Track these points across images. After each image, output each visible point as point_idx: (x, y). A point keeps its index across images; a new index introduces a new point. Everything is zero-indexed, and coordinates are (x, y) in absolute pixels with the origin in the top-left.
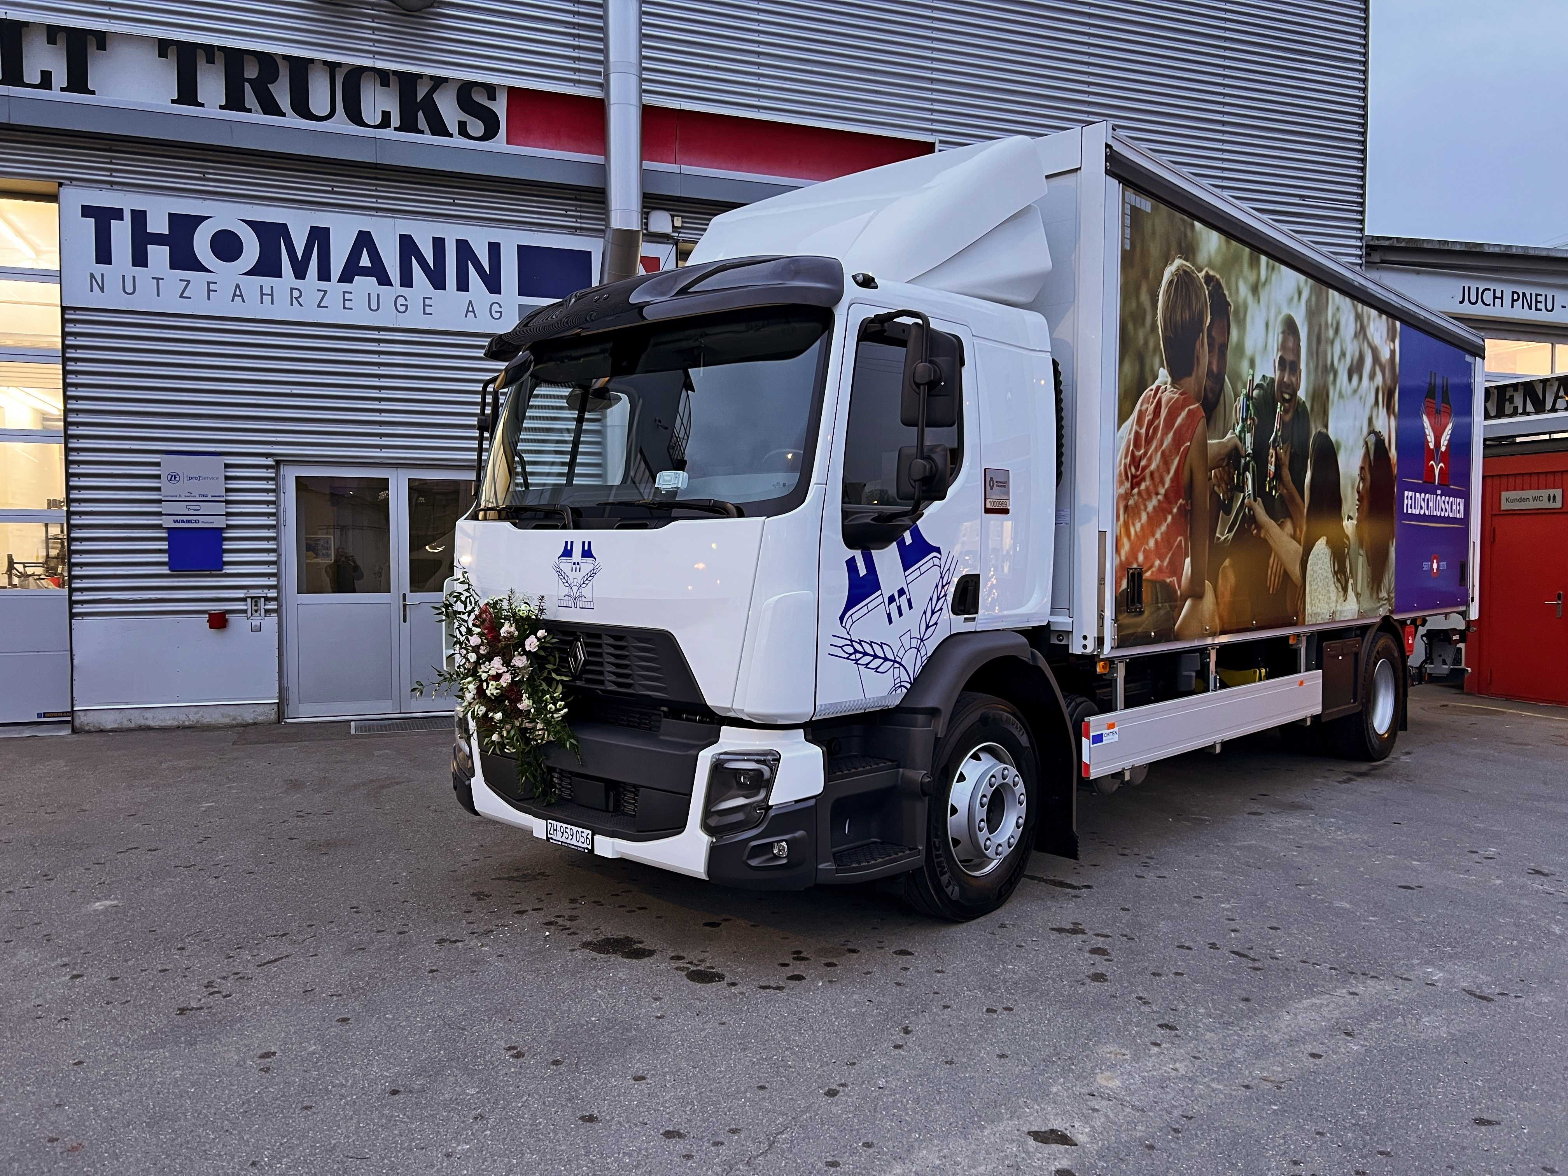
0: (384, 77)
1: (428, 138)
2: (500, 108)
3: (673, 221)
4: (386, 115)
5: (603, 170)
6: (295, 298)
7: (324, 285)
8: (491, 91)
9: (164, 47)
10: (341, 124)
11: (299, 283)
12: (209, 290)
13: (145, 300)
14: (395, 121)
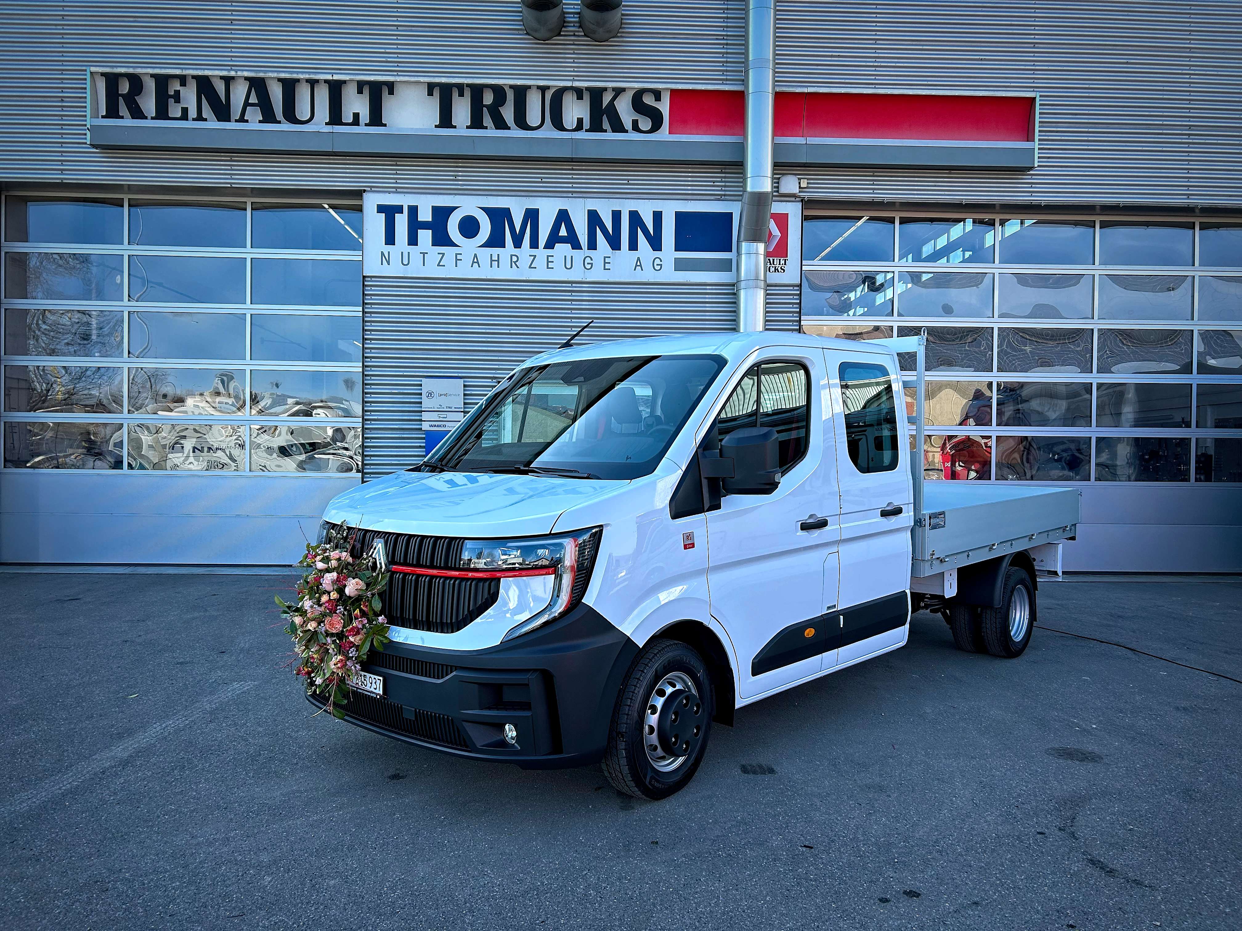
0: (579, 93)
1: (610, 136)
2: (664, 107)
3: (800, 183)
4: (580, 121)
5: (742, 148)
6: (514, 262)
7: (534, 251)
8: (657, 95)
9: (431, 88)
10: (549, 132)
11: (516, 251)
12: (457, 260)
13: (416, 269)
14: (586, 124)
